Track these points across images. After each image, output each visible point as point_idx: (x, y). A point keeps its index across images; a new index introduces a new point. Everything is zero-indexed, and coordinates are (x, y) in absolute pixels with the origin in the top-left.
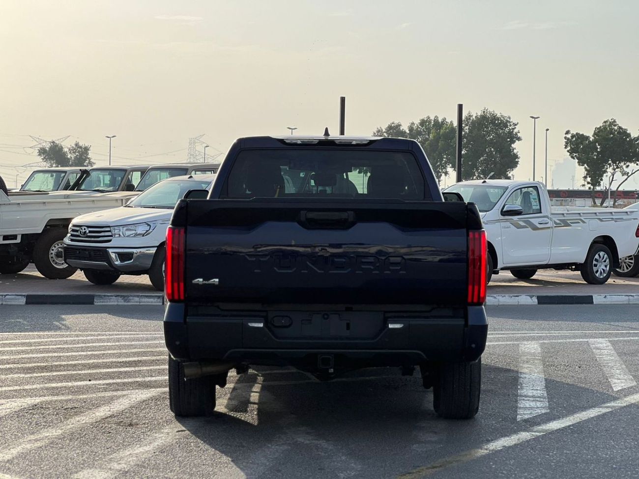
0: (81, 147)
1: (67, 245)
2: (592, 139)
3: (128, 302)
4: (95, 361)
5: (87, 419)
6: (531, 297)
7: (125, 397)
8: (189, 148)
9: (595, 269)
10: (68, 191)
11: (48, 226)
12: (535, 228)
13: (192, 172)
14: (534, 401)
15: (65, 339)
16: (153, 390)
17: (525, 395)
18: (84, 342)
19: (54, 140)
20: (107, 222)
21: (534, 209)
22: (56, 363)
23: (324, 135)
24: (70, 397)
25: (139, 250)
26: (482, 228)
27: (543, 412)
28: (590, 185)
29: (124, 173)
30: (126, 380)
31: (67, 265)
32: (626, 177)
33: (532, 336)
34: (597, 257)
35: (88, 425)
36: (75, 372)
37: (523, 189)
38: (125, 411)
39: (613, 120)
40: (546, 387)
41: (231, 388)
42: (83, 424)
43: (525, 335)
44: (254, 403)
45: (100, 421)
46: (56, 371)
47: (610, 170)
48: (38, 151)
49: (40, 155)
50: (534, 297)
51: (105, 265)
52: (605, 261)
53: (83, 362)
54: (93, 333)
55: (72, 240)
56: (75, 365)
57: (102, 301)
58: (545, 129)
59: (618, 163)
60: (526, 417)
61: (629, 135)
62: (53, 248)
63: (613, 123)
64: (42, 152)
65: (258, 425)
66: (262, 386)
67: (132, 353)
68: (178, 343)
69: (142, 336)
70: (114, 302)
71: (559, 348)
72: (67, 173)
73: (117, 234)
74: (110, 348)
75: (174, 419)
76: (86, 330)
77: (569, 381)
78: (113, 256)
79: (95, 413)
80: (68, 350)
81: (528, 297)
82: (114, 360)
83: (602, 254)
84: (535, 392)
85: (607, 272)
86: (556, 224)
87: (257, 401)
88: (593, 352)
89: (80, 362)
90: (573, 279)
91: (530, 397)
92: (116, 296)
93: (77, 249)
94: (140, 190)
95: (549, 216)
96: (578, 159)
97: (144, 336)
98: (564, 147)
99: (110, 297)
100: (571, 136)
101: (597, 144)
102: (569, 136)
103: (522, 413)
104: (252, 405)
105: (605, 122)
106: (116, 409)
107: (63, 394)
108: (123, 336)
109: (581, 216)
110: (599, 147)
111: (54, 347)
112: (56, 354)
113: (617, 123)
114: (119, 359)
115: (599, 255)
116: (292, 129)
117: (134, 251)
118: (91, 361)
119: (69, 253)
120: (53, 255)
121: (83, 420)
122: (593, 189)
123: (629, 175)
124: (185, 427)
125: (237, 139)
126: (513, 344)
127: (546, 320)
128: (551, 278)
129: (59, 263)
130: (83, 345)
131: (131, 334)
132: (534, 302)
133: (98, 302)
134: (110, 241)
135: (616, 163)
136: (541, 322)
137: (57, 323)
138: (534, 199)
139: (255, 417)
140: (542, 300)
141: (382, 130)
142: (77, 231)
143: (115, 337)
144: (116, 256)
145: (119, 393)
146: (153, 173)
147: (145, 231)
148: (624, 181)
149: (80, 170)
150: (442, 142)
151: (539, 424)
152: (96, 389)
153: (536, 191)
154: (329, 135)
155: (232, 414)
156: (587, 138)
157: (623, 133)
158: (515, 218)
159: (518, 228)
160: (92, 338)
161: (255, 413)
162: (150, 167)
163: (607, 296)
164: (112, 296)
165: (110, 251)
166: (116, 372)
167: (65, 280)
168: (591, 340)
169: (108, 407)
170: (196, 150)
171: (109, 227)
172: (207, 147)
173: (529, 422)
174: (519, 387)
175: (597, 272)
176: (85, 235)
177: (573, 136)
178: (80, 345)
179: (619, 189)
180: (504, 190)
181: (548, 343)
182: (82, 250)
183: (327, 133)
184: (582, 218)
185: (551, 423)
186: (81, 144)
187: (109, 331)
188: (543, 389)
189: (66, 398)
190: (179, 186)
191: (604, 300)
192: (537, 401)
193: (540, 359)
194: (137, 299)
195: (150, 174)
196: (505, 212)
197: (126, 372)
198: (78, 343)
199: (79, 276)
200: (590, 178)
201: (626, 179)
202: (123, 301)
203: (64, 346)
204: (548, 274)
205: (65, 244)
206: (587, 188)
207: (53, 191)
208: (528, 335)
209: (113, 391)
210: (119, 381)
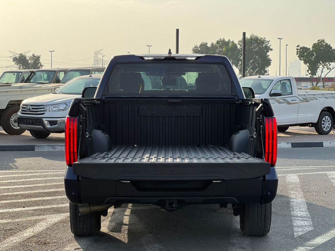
0: (35, 57)
1: (20, 116)
2: (311, 49)
3: (55, 149)
4: (29, 192)
5: (17, 239)
6: (288, 144)
7: (44, 221)
8: (94, 57)
9: (323, 126)
10: (23, 83)
11: (9, 104)
12: (289, 103)
13: (93, 72)
14: (302, 220)
15: (14, 176)
16: (62, 214)
17: (296, 216)
18: (25, 178)
19: (22, 53)
20: (43, 103)
21: (288, 93)
22: (5, 194)
23: (168, 54)
24: (10, 221)
25: (61, 119)
26: (273, 115)
27: (310, 229)
28: (310, 75)
29: (54, 73)
30: (46, 207)
31: (20, 128)
32: (329, 70)
33: (292, 170)
34: (324, 119)
35: (18, 244)
36: (16, 201)
37: (281, 81)
38: (43, 232)
39: (323, 40)
40: (308, 209)
41: (111, 212)
42: (15, 243)
43: (288, 169)
44: (126, 225)
45: (25, 241)
46: (4, 200)
47: (321, 66)
48: (13, 59)
49: (14, 61)
50: (289, 143)
51: (42, 128)
52: (329, 121)
53: (22, 193)
54: (31, 171)
55: (22, 113)
56: (17, 195)
57: (39, 149)
58: (286, 45)
59: (325, 63)
60: (300, 234)
61: (331, 48)
62: (13, 117)
63: (323, 41)
64: (15, 59)
65: (128, 242)
66: (131, 210)
67: (53, 185)
68: (73, 193)
69: (60, 173)
70: (47, 149)
71: (310, 179)
72: (23, 73)
73: (48, 110)
74: (40, 182)
75: (74, 239)
76: (27, 169)
77: (321, 204)
78: (46, 122)
79: (23, 234)
80: (15, 184)
81: (286, 143)
82: (41, 191)
83: (327, 117)
84: (302, 213)
85: (330, 127)
86: (301, 101)
87: (127, 223)
88: (331, 181)
89: (20, 193)
90: (310, 131)
91: (300, 217)
92: (48, 146)
93: (25, 119)
94: (64, 82)
95: (297, 96)
96: (303, 60)
97: (62, 173)
98: (296, 54)
99: (44, 147)
100: (300, 48)
101: (314, 53)
102: (299, 48)
103: (297, 230)
104: (124, 226)
105: (318, 40)
106: (37, 230)
107: (5, 218)
108: (49, 173)
109: (315, 96)
110: (315, 54)
111: (6, 181)
112: (6, 187)
113: (325, 41)
114: (44, 190)
115: (325, 118)
116: (149, 46)
117: (58, 119)
118: (27, 192)
119: (20, 120)
120: (12, 121)
121: (15, 240)
122: (312, 76)
123: (331, 69)
124: (80, 245)
125: (114, 56)
126: (282, 176)
127: (299, 159)
128: (297, 131)
129: (16, 126)
130: (24, 180)
131: (54, 172)
132: (289, 146)
133: (37, 150)
134: (44, 114)
135: (324, 63)
136: (296, 160)
137: (11, 164)
138: (288, 86)
139: (126, 236)
140: (294, 145)
141: (197, 46)
142: (25, 108)
143: (44, 174)
144: (47, 122)
145: (41, 217)
146: (70, 73)
147: (64, 108)
148: (328, 72)
149: (30, 71)
150: (230, 52)
151: (309, 240)
152: (27, 214)
153: (289, 81)
154: (171, 53)
155: (111, 234)
156: (309, 49)
157: (328, 47)
158: (278, 97)
159: (279, 104)
160: (30, 174)
161: (126, 233)
162: (69, 69)
163: (331, 142)
164: (45, 146)
165: (44, 119)
166: (41, 200)
167: (20, 135)
168: (328, 173)
169: (32, 229)
170: (98, 58)
171: (43, 105)
172: (103, 56)
173: (303, 238)
174: (291, 209)
175: (324, 127)
176: (30, 111)
177: (301, 48)
178: (22, 180)
179: (326, 77)
180: (271, 81)
181: (303, 175)
182: (29, 119)
183: (170, 52)
184: (316, 97)
185: (317, 239)
186: (36, 55)
187: (41, 169)
188: (306, 210)
189: (7, 221)
190: (84, 81)
191: (330, 144)
192: (304, 220)
193: (300, 187)
194: (60, 147)
195: (69, 73)
196: (272, 94)
197: (47, 200)
198: (21, 179)
199: (27, 133)
200: (310, 71)
201: (330, 71)
202: (51, 148)
203: (12, 181)
204: (295, 128)
205: (18, 115)
206: (309, 76)
207: (15, 83)
208: (290, 169)
209: (37, 215)
210: (42, 207)
